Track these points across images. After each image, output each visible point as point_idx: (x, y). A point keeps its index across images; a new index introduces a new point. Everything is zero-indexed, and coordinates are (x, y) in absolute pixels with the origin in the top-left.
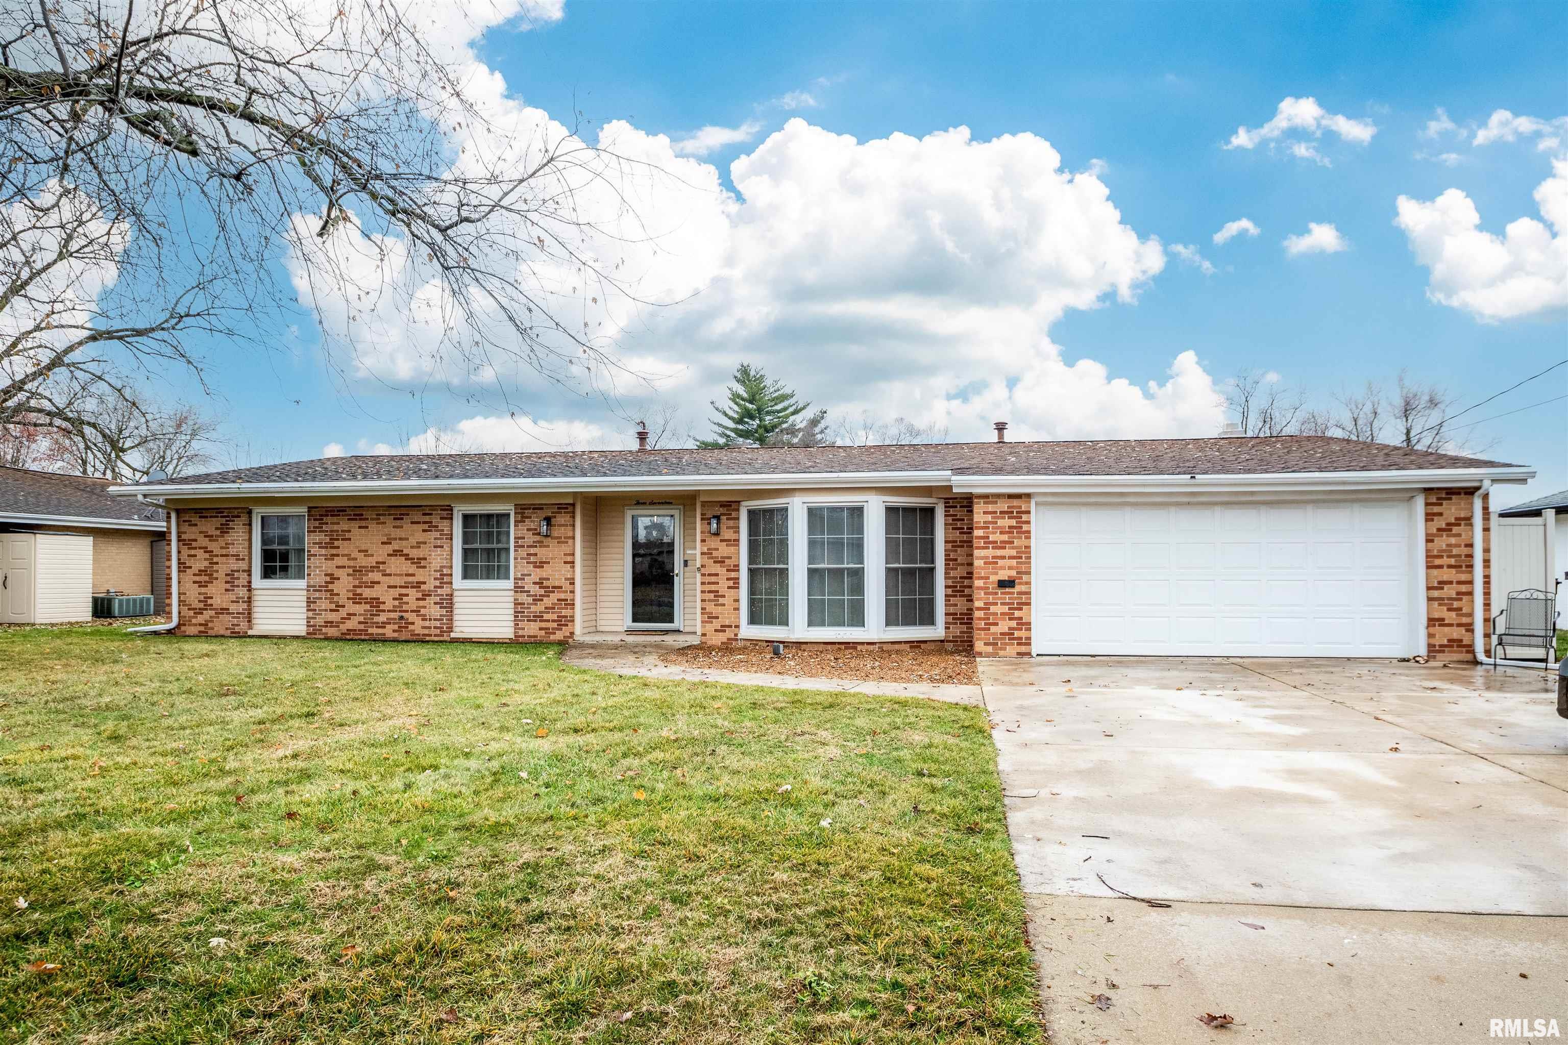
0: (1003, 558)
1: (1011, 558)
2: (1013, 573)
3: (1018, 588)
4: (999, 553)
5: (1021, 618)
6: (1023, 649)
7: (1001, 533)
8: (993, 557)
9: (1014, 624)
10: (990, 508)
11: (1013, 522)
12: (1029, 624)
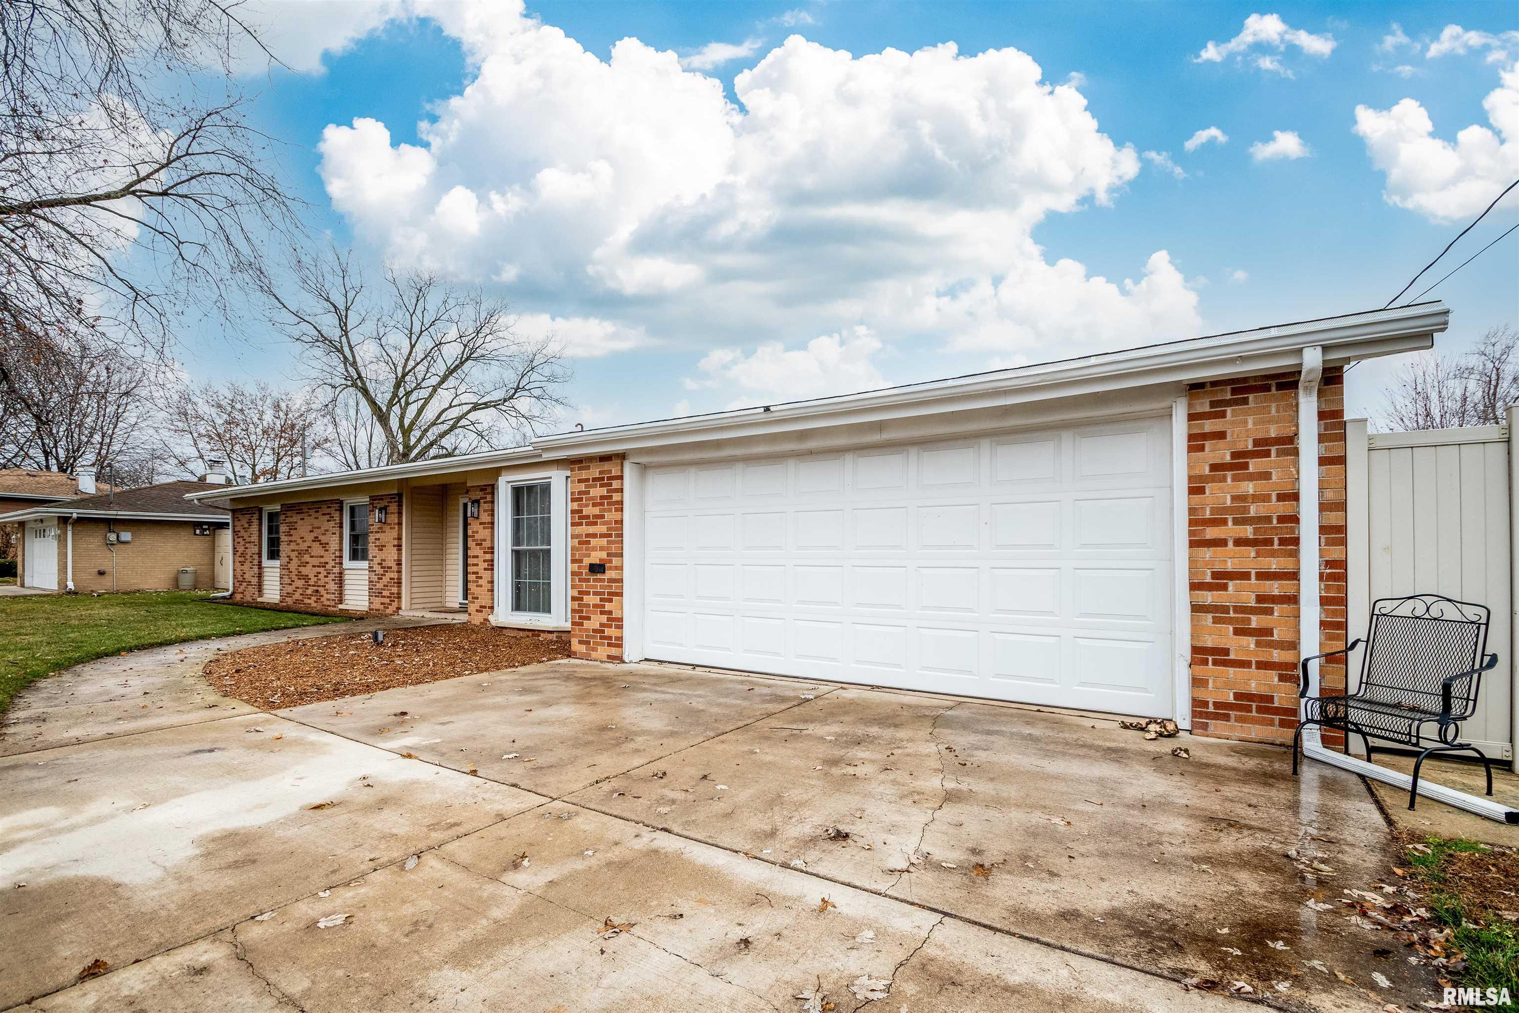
0: (594, 536)
1: (603, 536)
2: (603, 555)
3: (610, 574)
4: (591, 530)
5: (610, 613)
6: (614, 651)
7: (594, 505)
8: (587, 535)
9: (604, 619)
10: (584, 475)
11: (604, 491)
12: (621, 620)
